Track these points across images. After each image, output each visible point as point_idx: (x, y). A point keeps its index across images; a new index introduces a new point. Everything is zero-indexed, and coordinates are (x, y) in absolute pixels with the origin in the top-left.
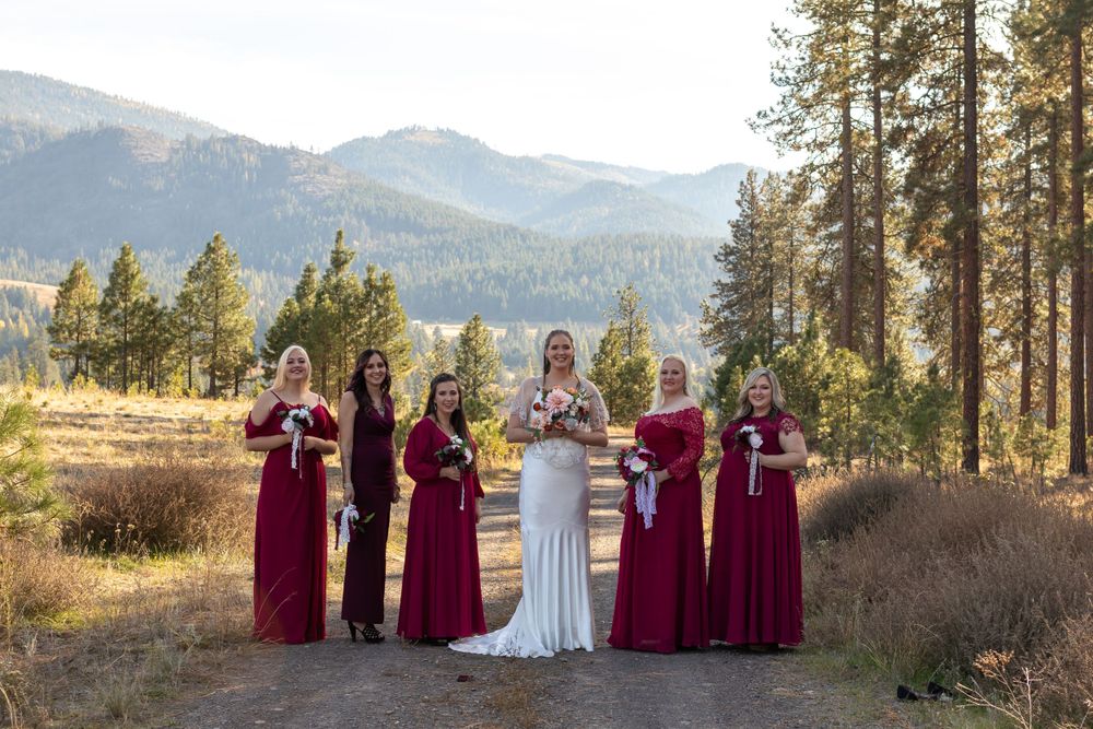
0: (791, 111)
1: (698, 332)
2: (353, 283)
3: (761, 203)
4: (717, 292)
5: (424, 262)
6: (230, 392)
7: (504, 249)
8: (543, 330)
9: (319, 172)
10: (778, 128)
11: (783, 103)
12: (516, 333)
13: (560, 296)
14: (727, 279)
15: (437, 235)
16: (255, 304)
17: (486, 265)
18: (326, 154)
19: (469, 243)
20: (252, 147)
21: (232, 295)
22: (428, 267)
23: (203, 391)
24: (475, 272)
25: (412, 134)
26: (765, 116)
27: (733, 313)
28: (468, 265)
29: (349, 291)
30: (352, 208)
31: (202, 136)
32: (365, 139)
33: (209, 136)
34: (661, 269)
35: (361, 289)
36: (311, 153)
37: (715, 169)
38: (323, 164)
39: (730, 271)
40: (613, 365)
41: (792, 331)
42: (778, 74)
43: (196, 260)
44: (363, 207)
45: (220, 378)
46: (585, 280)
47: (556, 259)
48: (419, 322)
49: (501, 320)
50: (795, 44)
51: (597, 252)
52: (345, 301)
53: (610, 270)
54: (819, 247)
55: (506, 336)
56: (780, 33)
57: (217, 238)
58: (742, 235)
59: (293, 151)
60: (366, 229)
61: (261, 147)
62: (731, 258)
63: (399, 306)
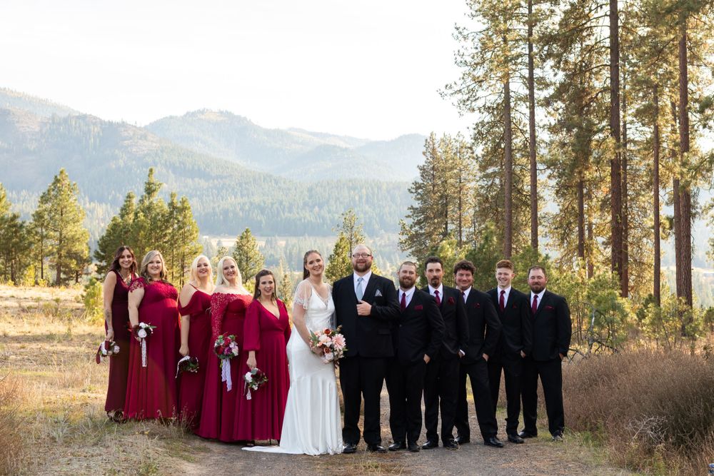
0: (468, 84)
1: (398, 241)
2: (160, 204)
3: (439, 154)
4: (411, 214)
5: (211, 198)
6: (72, 282)
7: (263, 189)
8: (289, 242)
9: (141, 139)
10: (459, 96)
11: (463, 78)
12: (271, 244)
13: (300, 220)
14: (417, 204)
15: (219, 180)
16: (97, 226)
17: (252, 200)
18: (145, 127)
19: (241, 186)
20: (96, 122)
21: (73, 213)
22: (213, 201)
23: (51, 282)
24: (244, 204)
25: (203, 114)
26: (451, 87)
27: (421, 228)
28: (239, 200)
29: (158, 210)
30: (163, 161)
31: (63, 115)
32: (171, 117)
33: (67, 115)
34: (367, 201)
35: (166, 208)
36: (135, 127)
37: (401, 138)
38: (143, 133)
39: (418, 199)
40: (344, 262)
41: (461, 240)
42: (459, 59)
43: (48, 188)
44: (170, 162)
45: (65, 273)
46: (316, 209)
47: (297, 196)
48: (207, 237)
49: (262, 235)
50: (471, 38)
51: (325, 191)
52: (155, 218)
53: (333, 202)
54: (479, 183)
55: (265, 246)
56: (460, 30)
57: (61, 172)
58: (426, 175)
59: (123, 124)
60: (172, 176)
61: (102, 122)
62: (420, 191)
63: (194, 221)
